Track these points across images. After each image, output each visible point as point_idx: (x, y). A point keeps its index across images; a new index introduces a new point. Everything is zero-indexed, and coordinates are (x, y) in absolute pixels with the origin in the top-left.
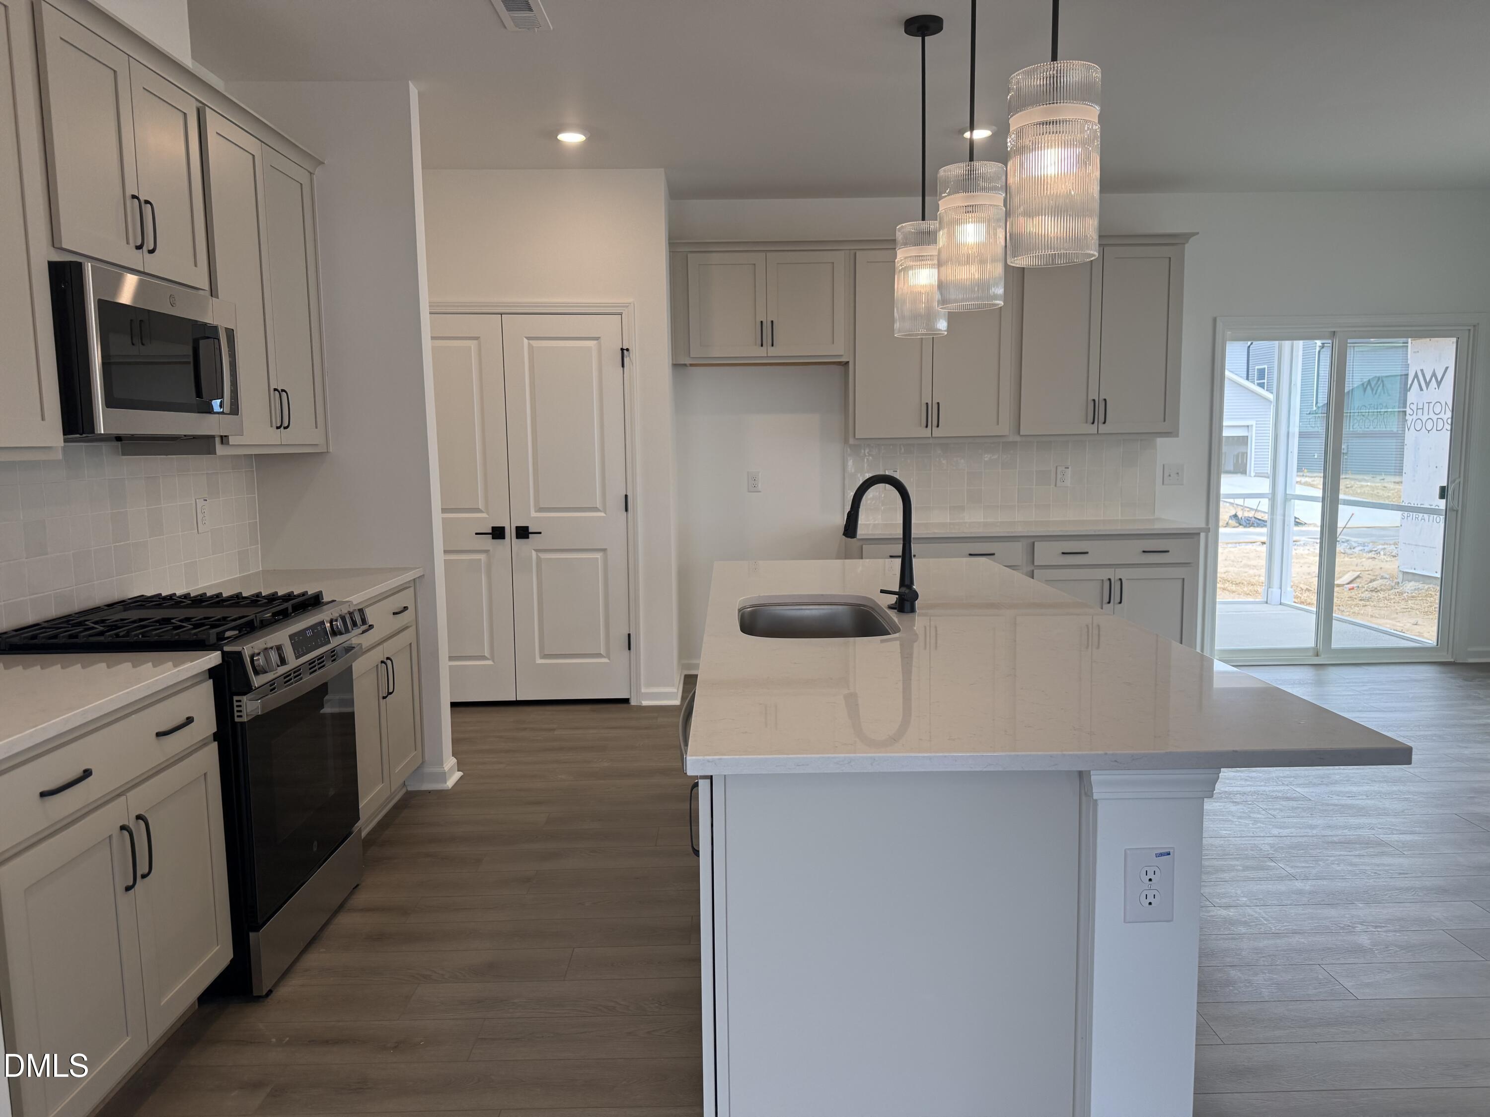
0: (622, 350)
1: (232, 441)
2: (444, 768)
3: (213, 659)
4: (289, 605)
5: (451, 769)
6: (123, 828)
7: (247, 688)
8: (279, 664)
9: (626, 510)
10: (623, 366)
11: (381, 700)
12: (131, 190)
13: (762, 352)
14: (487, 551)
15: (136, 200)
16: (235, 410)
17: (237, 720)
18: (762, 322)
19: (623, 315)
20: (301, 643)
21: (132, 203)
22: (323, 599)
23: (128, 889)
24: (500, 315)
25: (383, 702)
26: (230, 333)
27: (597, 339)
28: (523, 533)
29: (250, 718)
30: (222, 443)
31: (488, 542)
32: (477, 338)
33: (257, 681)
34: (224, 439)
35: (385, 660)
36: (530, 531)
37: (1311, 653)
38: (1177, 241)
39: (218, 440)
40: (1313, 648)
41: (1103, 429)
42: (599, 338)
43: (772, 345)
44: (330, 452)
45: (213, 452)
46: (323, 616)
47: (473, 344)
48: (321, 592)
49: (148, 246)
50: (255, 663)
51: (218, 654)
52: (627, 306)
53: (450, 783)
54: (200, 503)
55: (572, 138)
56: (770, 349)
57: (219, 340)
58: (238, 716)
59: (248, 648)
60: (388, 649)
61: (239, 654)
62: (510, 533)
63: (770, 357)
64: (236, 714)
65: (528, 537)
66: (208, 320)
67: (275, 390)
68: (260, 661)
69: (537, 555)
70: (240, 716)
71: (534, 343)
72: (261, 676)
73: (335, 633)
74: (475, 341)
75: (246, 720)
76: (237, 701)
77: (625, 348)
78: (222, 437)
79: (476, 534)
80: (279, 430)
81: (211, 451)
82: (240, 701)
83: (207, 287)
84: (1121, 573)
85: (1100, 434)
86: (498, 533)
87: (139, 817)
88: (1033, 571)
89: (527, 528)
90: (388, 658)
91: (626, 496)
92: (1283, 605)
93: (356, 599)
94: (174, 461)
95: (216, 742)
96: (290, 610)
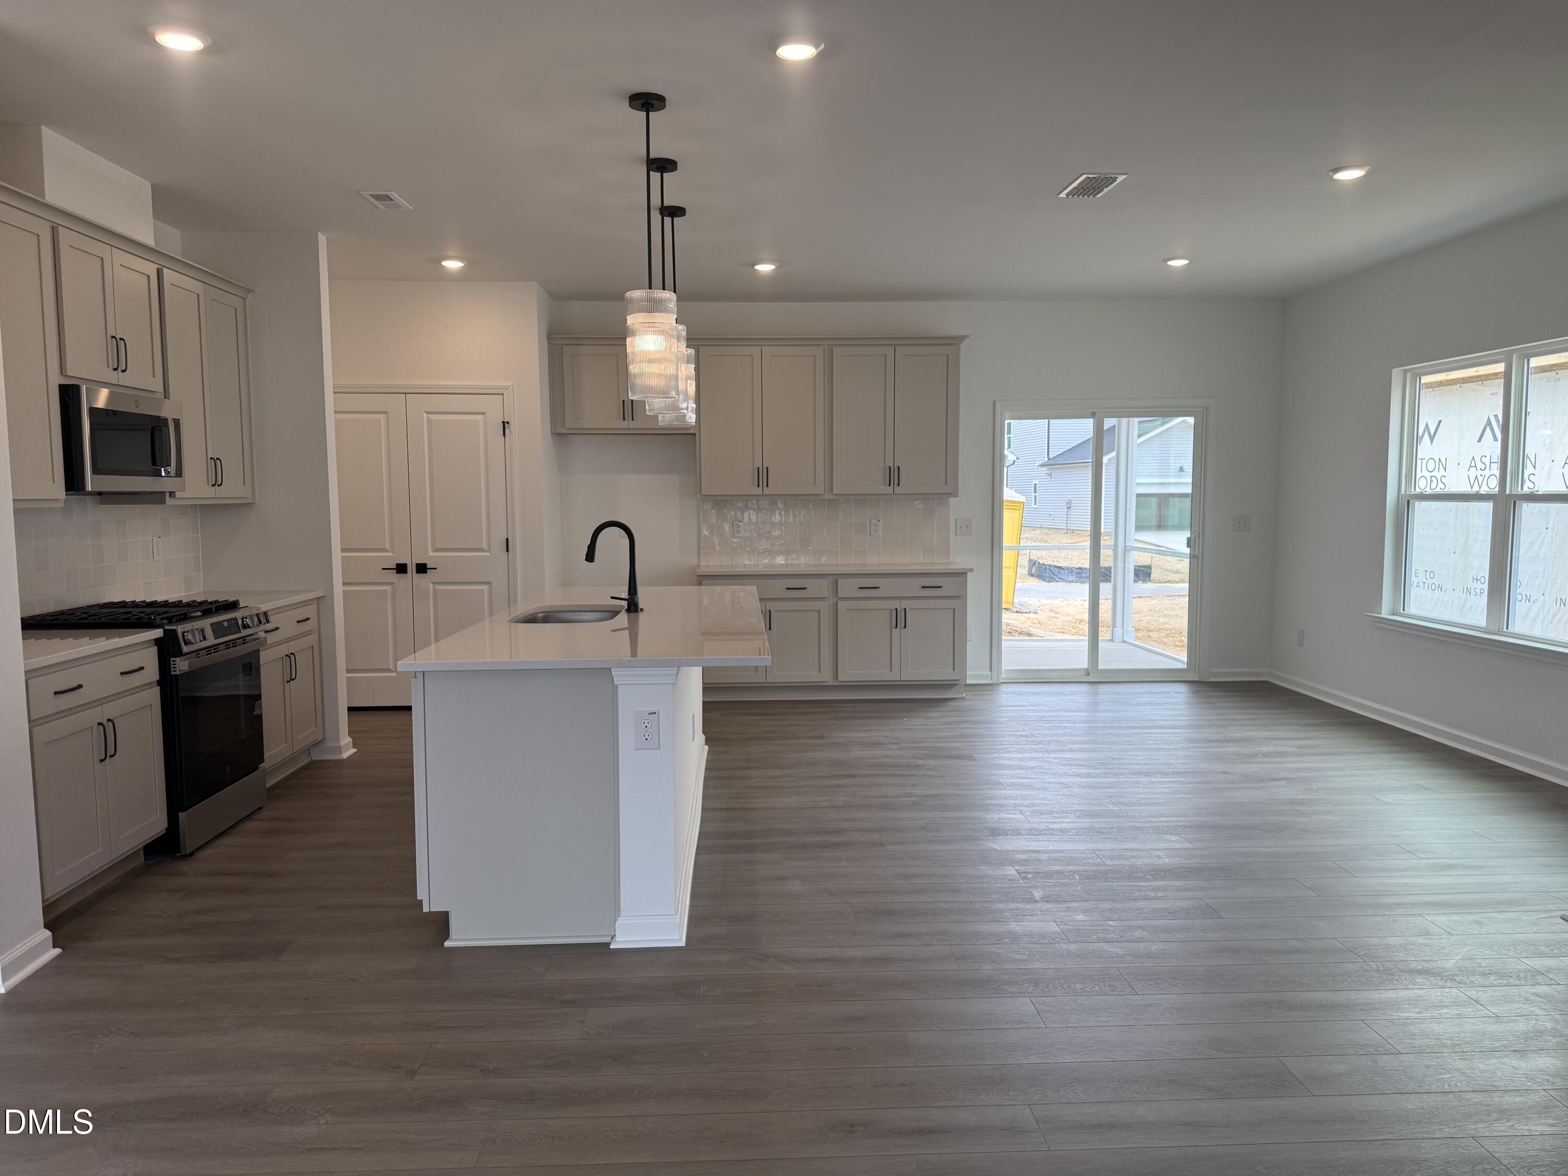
0: (503, 422)
1: (178, 495)
2: (340, 743)
3: (158, 633)
4: (213, 606)
5: (347, 744)
6: (99, 724)
7: (180, 654)
8: (202, 639)
9: (507, 551)
10: (504, 435)
11: (286, 683)
12: (111, 332)
13: (624, 424)
14: (392, 584)
15: (114, 339)
16: (179, 473)
17: (173, 673)
18: (624, 401)
19: (504, 395)
20: (218, 630)
21: (112, 341)
22: (239, 605)
23: (102, 761)
24: (404, 395)
25: (287, 685)
26: (177, 422)
27: (483, 413)
28: (422, 568)
29: (182, 672)
30: (171, 497)
31: (393, 576)
32: (385, 413)
33: (185, 649)
34: (172, 494)
35: (290, 655)
36: (428, 567)
37: (1083, 673)
38: (953, 342)
39: (167, 495)
40: (1085, 669)
41: (897, 490)
42: (485, 413)
43: (633, 420)
44: (256, 503)
45: (165, 503)
46: (237, 615)
47: (382, 417)
48: (238, 600)
49: (121, 368)
50: (186, 637)
51: (161, 630)
52: (507, 389)
53: (345, 755)
54: (156, 539)
55: (453, 265)
56: (631, 422)
57: (168, 428)
58: (174, 671)
59: (180, 629)
60: (292, 647)
61: (175, 631)
62: (411, 569)
63: (631, 429)
64: (172, 669)
65: (426, 572)
66: (163, 414)
67: (211, 458)
68: (189, 637)
69: (433, 586)
70: (175, 671)
71: (432, 417)
72: (190, 646)
73: (246, 626)
74: (384, 415)
75: (178, 673)
76: (173, 661)
77: (505, 421)
78: (170, 492)
79: (383, 569)
80: (214, 487)
81: (163, 502)
82: (175, 661)
83: (162, 390)
84: (905, 604)
85: (896, 494)
86: (401, 569)
87: (109, 720)
88: (837, 602)
89: (426, 564)
90: (292, 654)
91: (507, 540)
92: (1125, 643)
93: (264, 608)
94: (137, 508)
95: (159, 687)
96: (214, 610)
